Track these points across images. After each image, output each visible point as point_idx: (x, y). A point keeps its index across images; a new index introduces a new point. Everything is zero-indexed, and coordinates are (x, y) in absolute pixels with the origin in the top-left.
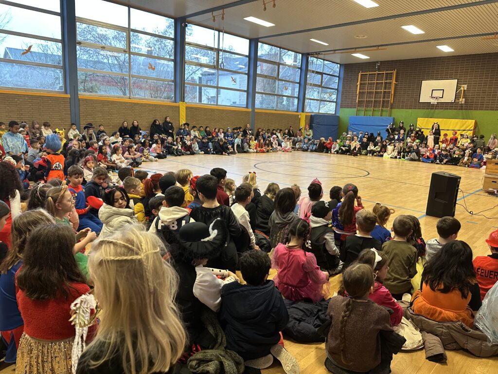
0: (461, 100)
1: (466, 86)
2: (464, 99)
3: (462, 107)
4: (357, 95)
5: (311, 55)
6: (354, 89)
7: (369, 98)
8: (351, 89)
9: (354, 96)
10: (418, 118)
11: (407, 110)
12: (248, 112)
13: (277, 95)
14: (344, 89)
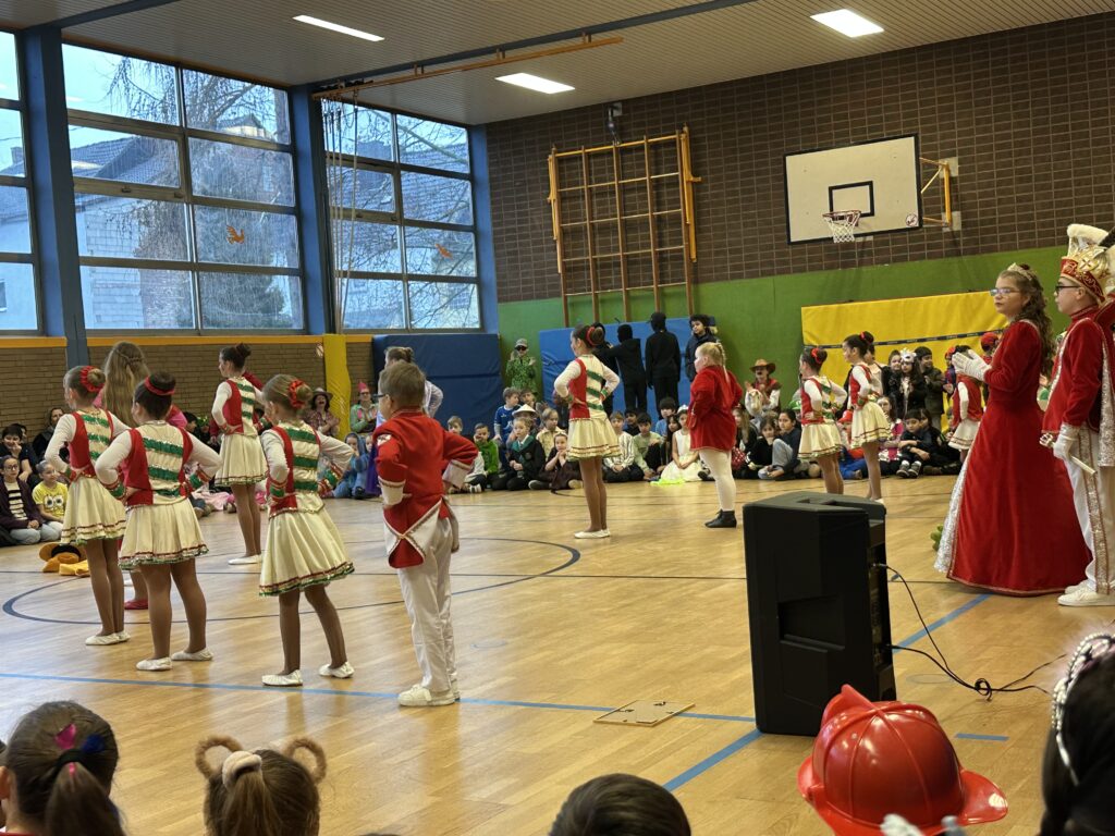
0: (946, 217)
1: (953, 163)
2: (956, 214)
3: (956, 244)
4: (555, 242)
5: (329, 89)
6: (539, 219)
7: (602, 251)
8: (526, 221)
9: (548, 249)
10: (803, 309)
11: (754, 282)
12: (50, 351)
13: (197, 267)
14: (499, 225)
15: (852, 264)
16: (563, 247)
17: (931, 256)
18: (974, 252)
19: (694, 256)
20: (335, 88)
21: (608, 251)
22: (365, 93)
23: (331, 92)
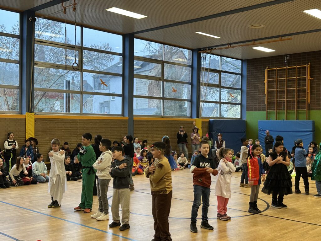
4: (265, 94)
5: (204, 50)
6: (261, 88)
8: (257, 88)
9: (263, 97)
13: (163, 99)
14: (249, 88)
16: (268, 96)
19: (309, 102)
20: (205, 50)
21: (282, 98)
22: (213, 51)
23: (204, 51)
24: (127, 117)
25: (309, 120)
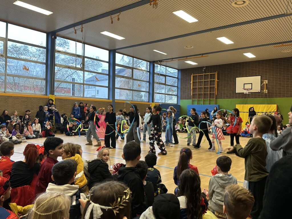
0: (265, 91)
1: (267, 81)
2: (267, 90)
3: (266, 95)
5: (156, 62)
6: (189, 86)
7: (200, 92)
8: (186, 86)
9: (190, 91)
10: (236, 105)
11: (228, 99)
12: (110, 102)
13: (133, 90)
14: (182, 86)
15: (246, 98)
16: (193, 91)
17: (261, 97)
18: (270, 97)
19: (216, 94)
21: (201, 92)
22: (162, 63)
24: (111, 100)
25: (216, 104)
